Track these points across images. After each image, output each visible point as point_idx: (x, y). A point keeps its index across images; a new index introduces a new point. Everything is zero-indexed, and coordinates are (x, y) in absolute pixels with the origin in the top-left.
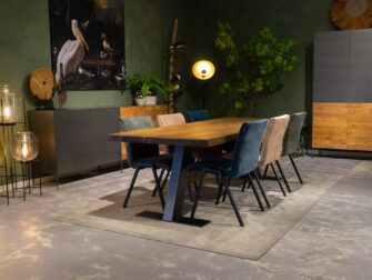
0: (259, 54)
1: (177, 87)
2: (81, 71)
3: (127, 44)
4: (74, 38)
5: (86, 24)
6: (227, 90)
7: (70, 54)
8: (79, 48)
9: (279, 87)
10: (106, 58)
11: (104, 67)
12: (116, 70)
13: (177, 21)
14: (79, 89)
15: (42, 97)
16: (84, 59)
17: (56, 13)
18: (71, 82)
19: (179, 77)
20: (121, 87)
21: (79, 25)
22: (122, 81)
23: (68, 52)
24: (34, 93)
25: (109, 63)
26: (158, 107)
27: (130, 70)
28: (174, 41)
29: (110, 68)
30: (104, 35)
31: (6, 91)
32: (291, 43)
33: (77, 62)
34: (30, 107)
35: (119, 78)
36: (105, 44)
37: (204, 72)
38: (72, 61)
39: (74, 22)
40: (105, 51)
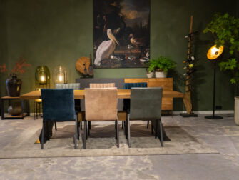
1: (191, 66)
2: (112, 57)
4: (108, 39)
5: (118, 30)
10: (133, 49)
11: (132, 54)
12: (142, 55)
13: (192, 18)
14: (110, 68)
16: (115, 50)
17: (97, 27)
19: (193, 58)
20: (145, 66)
21: (112, 32)
22: (145, 62)
24: (78, 70)
25: (135, 51)
27: (154, 54)
29: (136, 54)
30: (131, 35)
33: (110, 52)
35: (143, 61)
36: (132, 40)
37: (216, 53)
39: (109, 30)
40: (131, 44)
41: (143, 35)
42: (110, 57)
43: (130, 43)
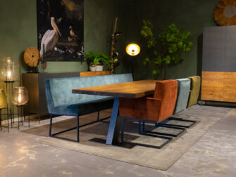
0: (168, 40)
1: (116, 60)
2: (56, 49)
3: (85, 33)
4: (52, 29)
5: (60, 20)
6: (148, 62)
7: (50, 38)
8: (55, 35)
9: (181, 61)
10: (72, 41)
11: (70, 47)
12: (78, 49)
13: (117, 19)
14: (54, 61)
15: (31, 65)
16: (58, 41)
17: (41, 12)
18: (49, 56)
19: (117, 54)
20: (81, 59)
21: (56, 21)
22: (81, 56)
23: (48, 37)
24: (27, 62)
25: (73, 44)
26: (104, 72)
27: (87, 49)
28: (115, 31)
29: (74, 47)
30: (70, 27)
31: (9, 61)
32: (189, 34)
33: (54, 44)
34: (24, 71)
35: (80, 54)
36: (71, 32)
37: (133, 51)
38: (50, 43)
39: (52, 18)
40: (71, 37)
41: (79, 28)
42: (53, 49)
43: (70, 35)
